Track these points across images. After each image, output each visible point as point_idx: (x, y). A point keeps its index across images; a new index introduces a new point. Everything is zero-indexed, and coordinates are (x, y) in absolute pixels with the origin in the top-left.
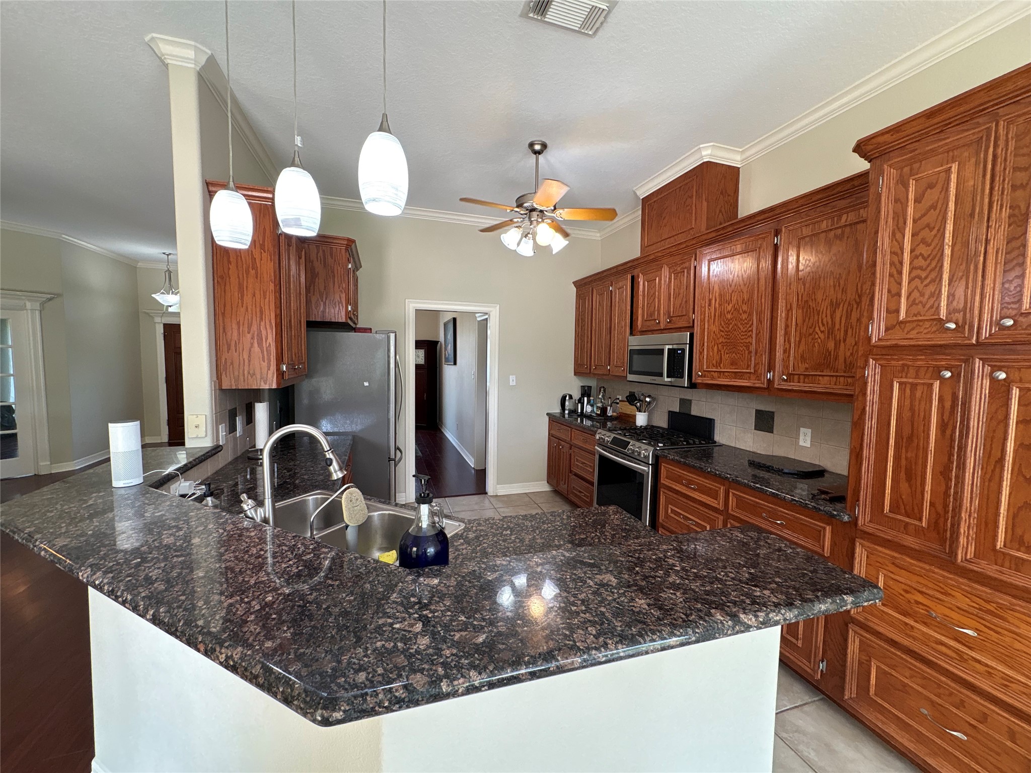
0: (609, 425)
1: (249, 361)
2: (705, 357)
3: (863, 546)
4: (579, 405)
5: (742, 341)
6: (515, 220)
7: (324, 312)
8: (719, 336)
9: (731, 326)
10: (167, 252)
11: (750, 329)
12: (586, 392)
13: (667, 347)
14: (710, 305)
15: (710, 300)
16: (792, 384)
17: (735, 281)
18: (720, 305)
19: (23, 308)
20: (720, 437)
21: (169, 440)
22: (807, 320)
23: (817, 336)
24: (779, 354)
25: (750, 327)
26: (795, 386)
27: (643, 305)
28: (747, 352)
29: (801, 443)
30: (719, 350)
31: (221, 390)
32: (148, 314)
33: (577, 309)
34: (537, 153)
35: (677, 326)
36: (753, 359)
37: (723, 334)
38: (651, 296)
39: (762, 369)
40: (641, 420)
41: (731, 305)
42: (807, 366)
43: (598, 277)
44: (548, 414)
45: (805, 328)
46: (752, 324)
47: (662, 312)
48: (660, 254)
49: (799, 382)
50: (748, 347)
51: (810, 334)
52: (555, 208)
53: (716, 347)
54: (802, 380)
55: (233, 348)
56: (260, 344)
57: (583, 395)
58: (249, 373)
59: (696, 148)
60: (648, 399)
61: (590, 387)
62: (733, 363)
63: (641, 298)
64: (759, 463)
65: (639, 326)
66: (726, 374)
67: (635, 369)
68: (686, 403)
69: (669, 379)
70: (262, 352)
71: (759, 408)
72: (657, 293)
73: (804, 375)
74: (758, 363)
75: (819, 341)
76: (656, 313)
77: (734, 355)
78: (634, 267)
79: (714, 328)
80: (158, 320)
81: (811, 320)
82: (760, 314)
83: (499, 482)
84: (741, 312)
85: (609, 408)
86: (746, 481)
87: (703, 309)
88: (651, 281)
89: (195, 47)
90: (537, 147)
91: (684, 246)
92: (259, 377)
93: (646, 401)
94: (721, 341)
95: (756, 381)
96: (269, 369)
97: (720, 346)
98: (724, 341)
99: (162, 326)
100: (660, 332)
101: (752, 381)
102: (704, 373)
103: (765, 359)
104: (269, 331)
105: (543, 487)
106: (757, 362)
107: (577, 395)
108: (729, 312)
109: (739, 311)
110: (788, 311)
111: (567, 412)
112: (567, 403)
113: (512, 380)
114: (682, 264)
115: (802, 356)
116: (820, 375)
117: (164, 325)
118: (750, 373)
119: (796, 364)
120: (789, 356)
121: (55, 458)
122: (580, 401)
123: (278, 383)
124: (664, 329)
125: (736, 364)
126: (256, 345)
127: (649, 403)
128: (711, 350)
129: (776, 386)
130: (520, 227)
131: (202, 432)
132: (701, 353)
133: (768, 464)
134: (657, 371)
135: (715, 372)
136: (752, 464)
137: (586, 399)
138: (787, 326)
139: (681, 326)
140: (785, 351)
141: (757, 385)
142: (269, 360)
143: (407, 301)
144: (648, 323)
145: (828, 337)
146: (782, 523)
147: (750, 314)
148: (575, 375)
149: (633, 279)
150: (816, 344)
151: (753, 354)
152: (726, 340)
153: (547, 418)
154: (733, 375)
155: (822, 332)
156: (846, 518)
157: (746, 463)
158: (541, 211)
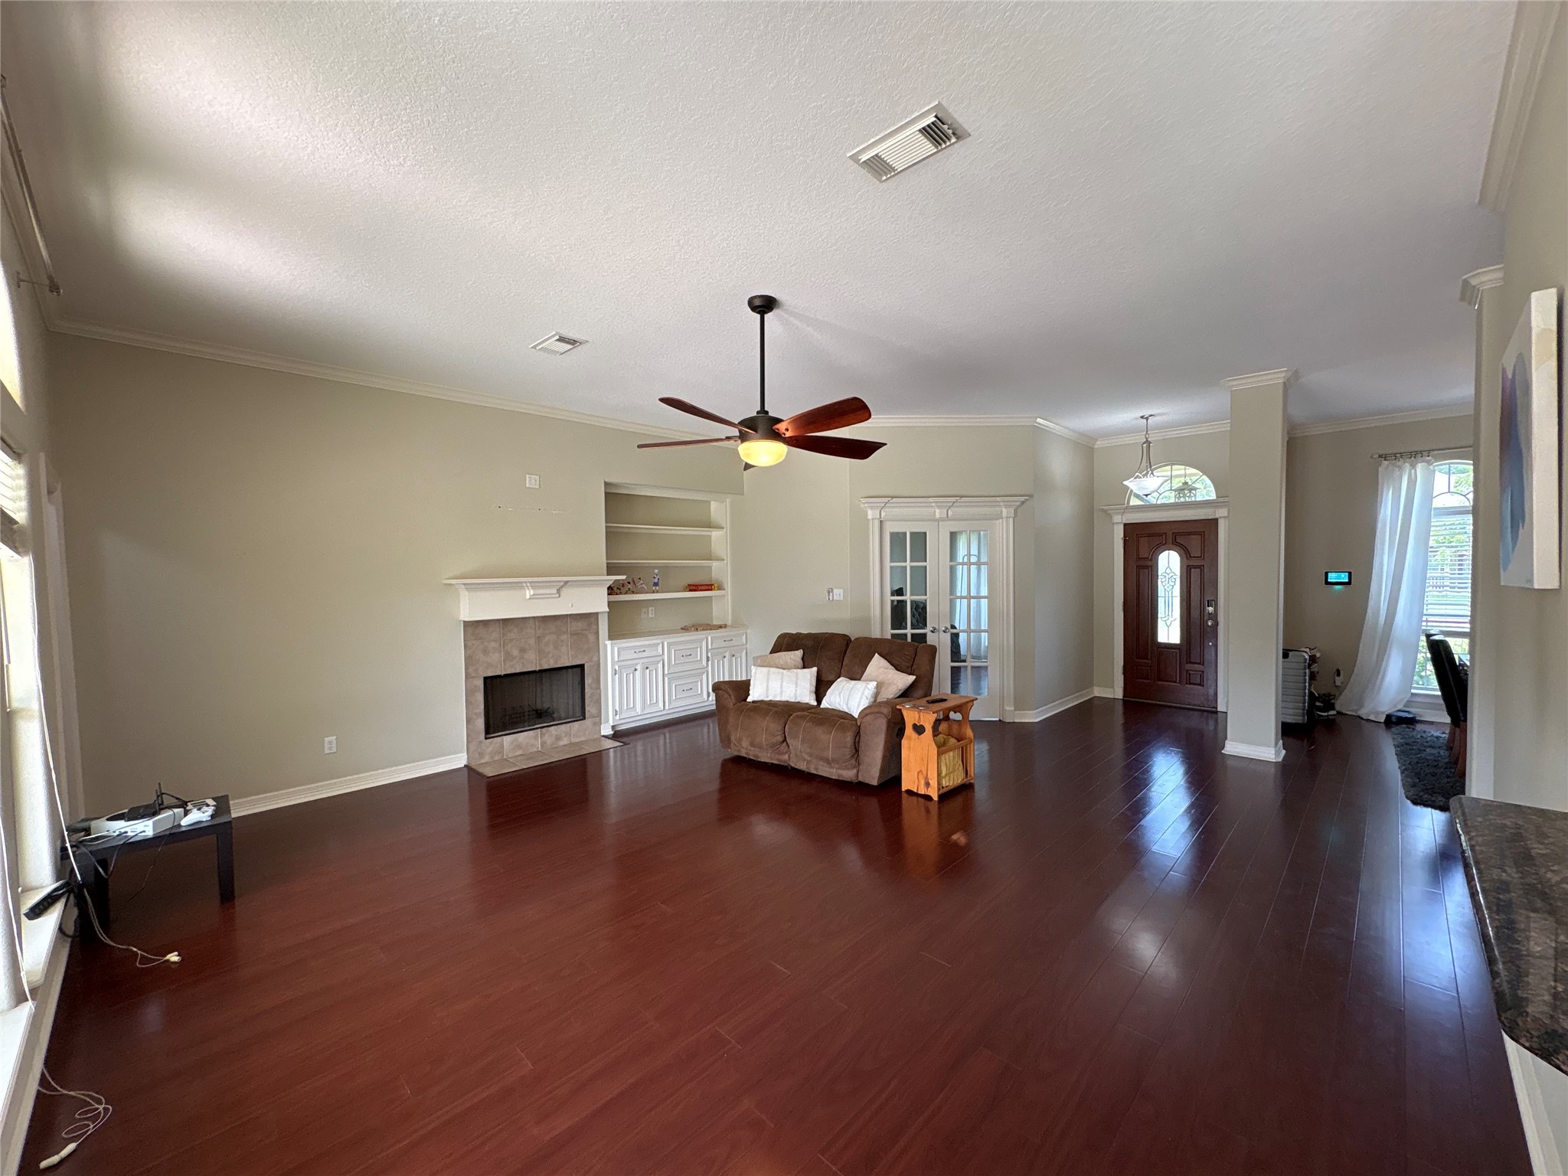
10: (1146, 413)
19: (999, 516)
21: (1124, 696)
32: (1105, 511)
80: (1117, 518)
99: (1122, 527)
117: (1125, 525)
121: (1019, 706)
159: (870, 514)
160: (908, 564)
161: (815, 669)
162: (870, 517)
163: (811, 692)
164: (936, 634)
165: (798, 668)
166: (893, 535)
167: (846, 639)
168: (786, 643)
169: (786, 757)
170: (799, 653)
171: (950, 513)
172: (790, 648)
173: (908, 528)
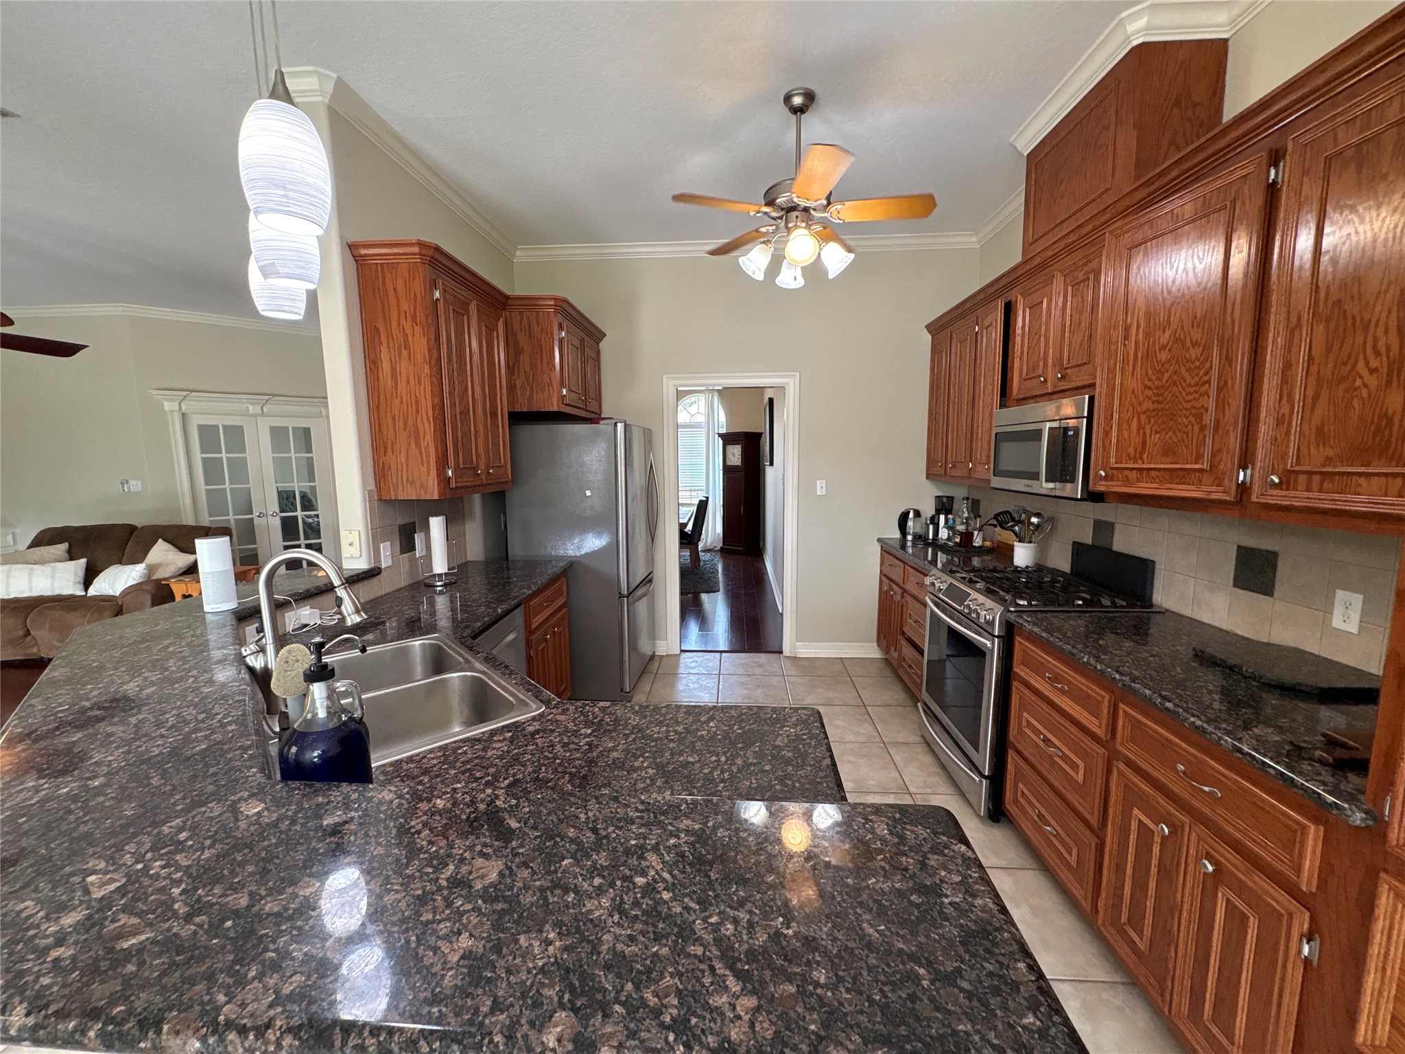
0: (976, 562)
1: (407, 465)
2: (1114, 440)
3: (1398, 896)
4: (931, 527)
5: (1188, 406)
6: (763, 230)
7: (530, 399)
8: (1141, 399)
9: (1166, 376)
11: (1206, 378)
12: (945, 506)
13: (1048, 425)
14: (1126, 337)
15: (1127, 329)
16: (1292, 493)
17: (1178, 281)
18: (1147, 335)
20: (1162, 596)
22: (1336, 345)
23: (1358, 383)
24: (1265, 429)
25: (1206, 374)
26: (1299, 497)
27: (1022, 353)
28: (1196, 428)
29: (1337, 622)
30: (1141, 427)
31: (380, 500)
33: (932, 369)
34: (799, 111)
35: (1074, 385)
36: (1209, 441)
37: (1149, 393)
38: (1034, 334)
39: (1228, 461)
40: (1023, 556)
41: (1167, 333)
42: (1330, 452)
43: (959, 311)
44: (879, 540)
45: (1330, 366)
46: (1211, 367)
47: (1050, 361)
48: (1050, 253)
49: (1309, 490)
50: (1199, 417)
51: (1341, 380)
52: (829, 203)
53: (1135, 420)
54: (1315, 485)
55: (389, 449)
56: (418, 446)
57: (938, 512)
58: (408, 480)
59: (1116, 21)
60: (1034, 520)
61: (951, 499)
62: (1169, 451)
63: (1018, 339)
64: (1213, 657)
65: (1015, 391)
66: (1153, 473)
67: (1003, 466)
68: (1103, 528)
69: (1051, 485)
70: (421, 453)
71: (1243, 544)
72: (1043, 327)
73: (1322, 473)
74: (1219, 451)
75: (1364, 392)
76: (1041, 364)
77: (1170, 434)
78: (1010, 286)
79: (1132, 383)
81: (1346, 350)
82: (1227, 344)
83: (799, 638)
84: (1188, 344)
85: (976, 533)
86: (1148, 692)
87: (1113, 348)
88: (1035, 307)
89: (317, 72)
90: (797, 100)
91: (1089, 228)
92: (418, 484)
93: (1030, 523)
94: (1145, 407)
95: (1214, 488)
96: (429, 474)
97: (1143, 417)
98: (1152, 407)
100: (1047, 397)
101: (1205, 488)
102: (1111, 472)
103: (1234, 441)
104: (427, 426)
105: (870, 651)
106: (1216, 447)
107: (928, 510)
108: (1163, 348)
109: (1183, 344)
110: (1292, 332)
111: (910, 538)
112: (910, 523)
113: (821, 488)
114: (1086, 264)
115: (1320, 432)
116: (1360, 474)
118: (1201, 471)
119: (1304, 449)
120: (1288, 433)
122: (934, 521)
123: (440, 494)
124: (1053, 393)
125: (1174, 454)
126: (413, 445)
127: (1038, 526)
128: (1125, 426)
129: (1254, 498)
130: (769, 241)
131: (354, 551)
132: (1107, 433)
133: (1231, 662)
134: (1030, 470)
135: (1132, 469)
136: (1200, 656)
137: (942, 517)
138: (1288, 366)
139: (1080, 384)
140: (1279, 422)
141: (1214, 496)
142: (429, 464)
143: (665, 377)
144: (1029, 384)
145: (1389, 383)
146: (1211, 793)
147: (1207, 348)
148: (927, 478)
149: (1009, 309)
150: (1356, 402)
151: (1209, 432)
152: (1155, 406)
153: (877, 548)
154: (1166, 475)
155: (1372, 371)
156: (1358, 818)
157: (1191, 653)
158: (806, 210)
159: (167, 406)
160: (224, 455)
161: (83, 561)
162: (167, 409)
163: (75, 583)
164: (265, 518)
165: (61, 561)
166: (202, 429)
167: (131, 529)
168: (46, 538)
169: (35, 650)
170: (65, 546)
171: (265, 410)
172: (51, 542)
173: (220, 421)
